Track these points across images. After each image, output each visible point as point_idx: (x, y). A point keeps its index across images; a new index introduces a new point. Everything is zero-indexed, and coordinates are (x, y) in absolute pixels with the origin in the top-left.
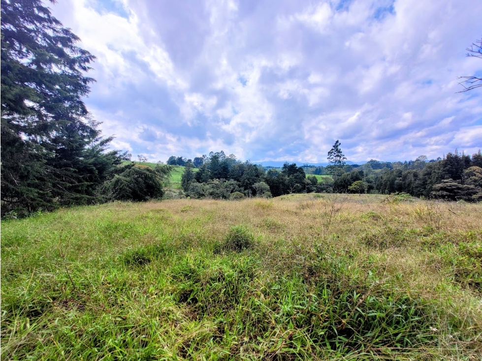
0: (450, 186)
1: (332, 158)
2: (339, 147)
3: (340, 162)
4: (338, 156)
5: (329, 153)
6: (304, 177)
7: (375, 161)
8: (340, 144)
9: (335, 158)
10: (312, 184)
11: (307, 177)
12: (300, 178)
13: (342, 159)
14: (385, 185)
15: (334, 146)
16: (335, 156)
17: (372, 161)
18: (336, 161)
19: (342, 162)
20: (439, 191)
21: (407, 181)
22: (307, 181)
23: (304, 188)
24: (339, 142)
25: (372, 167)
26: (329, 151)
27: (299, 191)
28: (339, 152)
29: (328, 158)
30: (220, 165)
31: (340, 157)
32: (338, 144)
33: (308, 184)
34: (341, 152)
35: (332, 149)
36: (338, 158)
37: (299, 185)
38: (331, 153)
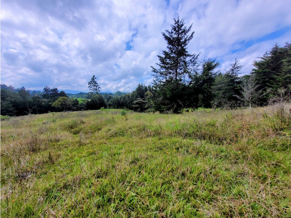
0: (139, 102)
1: (92, 87)
2: (95, 80)
3: (96, 90)
4: (95, 86)
5: (89, 83)
7: (120, 92)
8: (96, 78)
14: (116, 103)
15: (92, 79)
16: (93, 86)
17: (118, 92)
18: (94, 89)
19: (98, 90)
20: (136, 105)
21: (125, 100)
24: (95, 77)
28: (96, 83)
29: (88, 87)
31: (97, 87)
34: (97, 84)
35: (91, 81)
38: (91, 83)
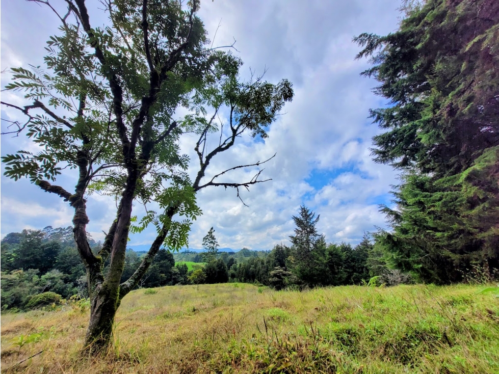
0: (279, 273)
1: (207, 244)
2: (213, 234)
3: (213, 248)
4: (212, 242)
6: (173, 265)
7: (246, 249)
8: (214, 231)
9: (209, 244)
10: (180, 274)
11: (176, 265)
12: (167, 267)
13: (215, 245)
14: (242, 273)
15: (209, 233)
16: (210, 243)
17: (244, 249)
18: (210, 248)
19: (215, 249)
20: (273, 278)
21: (257, 269)
22: (175, 269)
23: (170, 280)
24: (214, 229)
25: (244, 255)
26: (204, 237)
27: (163, 283)
28: (213, 238)
29: (203, 244)
30: (43, 247)
31: (214, 244)
32: (213, 231)
33: (175, 274)
34: (215, 239)
35: (207, 236)
36: (212, 245)
37: (164, 275)
38: (206, 239)
